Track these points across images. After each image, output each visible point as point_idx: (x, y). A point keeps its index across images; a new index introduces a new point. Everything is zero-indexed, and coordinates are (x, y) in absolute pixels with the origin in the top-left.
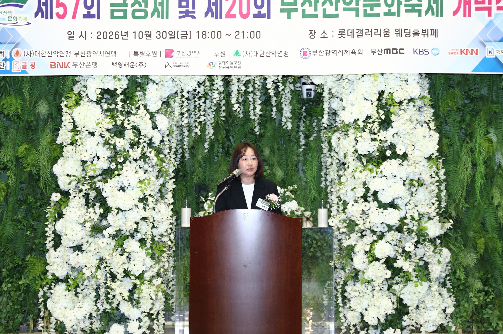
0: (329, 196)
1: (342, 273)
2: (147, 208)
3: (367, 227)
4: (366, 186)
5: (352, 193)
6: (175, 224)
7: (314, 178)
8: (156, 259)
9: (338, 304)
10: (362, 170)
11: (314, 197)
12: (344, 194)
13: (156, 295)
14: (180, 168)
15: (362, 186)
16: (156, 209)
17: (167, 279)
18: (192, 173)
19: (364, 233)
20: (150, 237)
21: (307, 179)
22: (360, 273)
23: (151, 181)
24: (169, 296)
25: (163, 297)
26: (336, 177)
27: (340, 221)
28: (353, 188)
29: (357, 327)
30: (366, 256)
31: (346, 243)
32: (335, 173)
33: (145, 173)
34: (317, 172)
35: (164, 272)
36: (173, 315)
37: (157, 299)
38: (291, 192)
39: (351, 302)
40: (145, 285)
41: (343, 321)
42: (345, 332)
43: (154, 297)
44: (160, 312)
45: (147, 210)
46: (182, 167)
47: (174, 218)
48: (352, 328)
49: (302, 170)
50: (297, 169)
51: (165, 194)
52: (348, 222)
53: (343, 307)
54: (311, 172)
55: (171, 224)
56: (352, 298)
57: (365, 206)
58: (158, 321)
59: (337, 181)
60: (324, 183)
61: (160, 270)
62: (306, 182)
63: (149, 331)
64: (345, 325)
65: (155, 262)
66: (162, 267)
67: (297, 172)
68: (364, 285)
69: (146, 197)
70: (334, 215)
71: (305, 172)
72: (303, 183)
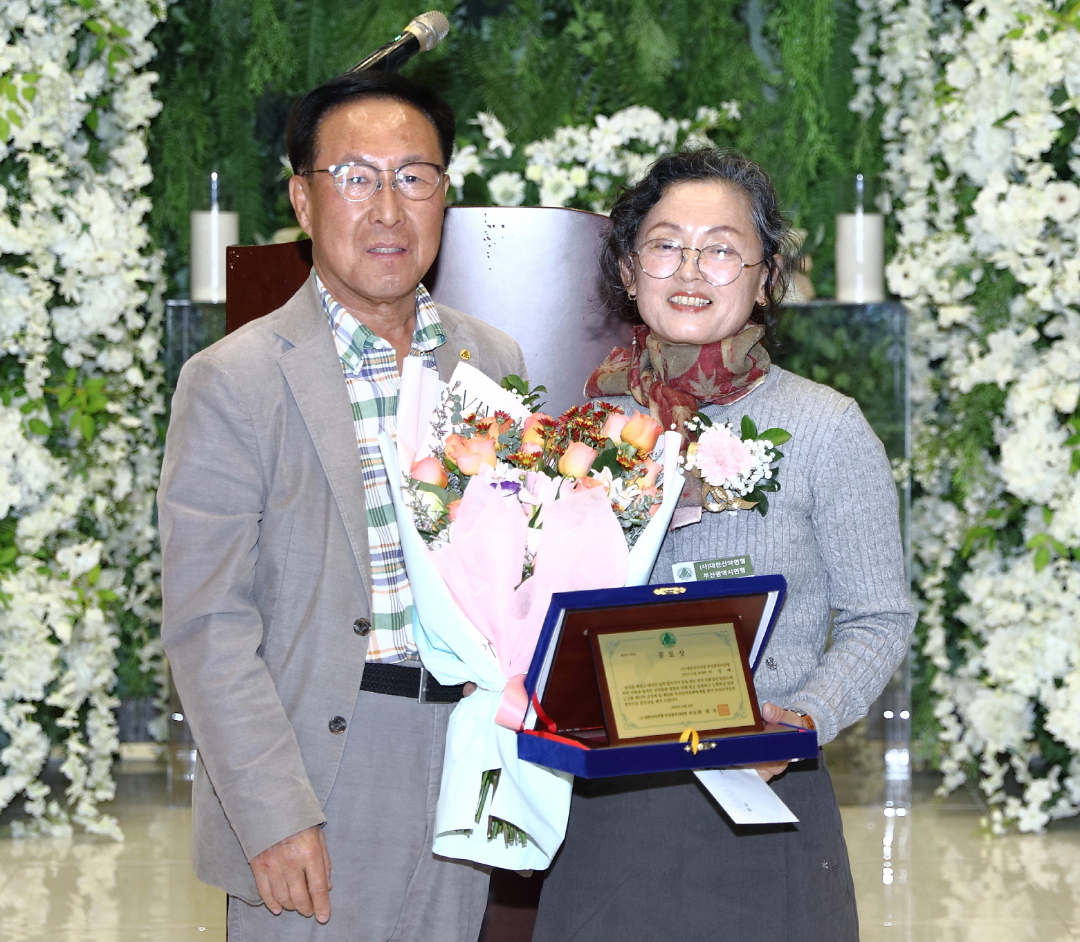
0: (892, 157)
1: (949, 514)
2: (26, 209)
3: (1066, 301)
4: (1066, 106)
5: (999, 139)
6: (162, 287)
7: (820, 71)
8: (75, 453)
9: (929, 658)
10: (1048, 30)
11: (821, 161)
12: (959, 143)
13: (76, 622)
14: (184, 20)
15: (1045, 104)
16: (70, 218)
17: (126, 550)
18: (242, 46)
19: (1051, 330)
20: (43, 347)
21: (787, 75)
22: (1033, 516)
23: (43, 82)
24: (136, 627)
25: (106, 630)
26: (923, 66)
27: (939, 274)
28: (1003, 113)
29: (1016, 761)
30: (1062, 436)
31: (966, 376)
32: (921, 43)
33: (11, 42)
34: (832, 42)
35: (111, 515)
36: (158, 712)
37: (79, 640)
38: (712, 133)
39: (987, 651)
40: (22, 574)
41: (950, 735)
42: (961, 788)
43: (64, 631)
44: (95, 700)
45: (25, 219)
46: (191, 14)
47: (157, 260)
48: (990, 766)
49: (765, 32)
50: (738, 28)
51: (111, 143)
52: (977, 275)
53: (951, 673)
54: (806, 40)
55: (142, 285)
56: (991, 629)
57: (1062, 199)
58: (85, 740)
59: (927, 85)
60: (864, 94)
61: (91, 502)
62: (782, 91)
63: (46, 790)
64: (961, 752)
65: (65, 469)
66: (101, 492)
67: (739, 41)
68: (1048, 571)
69: (20, 157)
70: (912, 245)
71: (777, 43)
72: (770, 97)
